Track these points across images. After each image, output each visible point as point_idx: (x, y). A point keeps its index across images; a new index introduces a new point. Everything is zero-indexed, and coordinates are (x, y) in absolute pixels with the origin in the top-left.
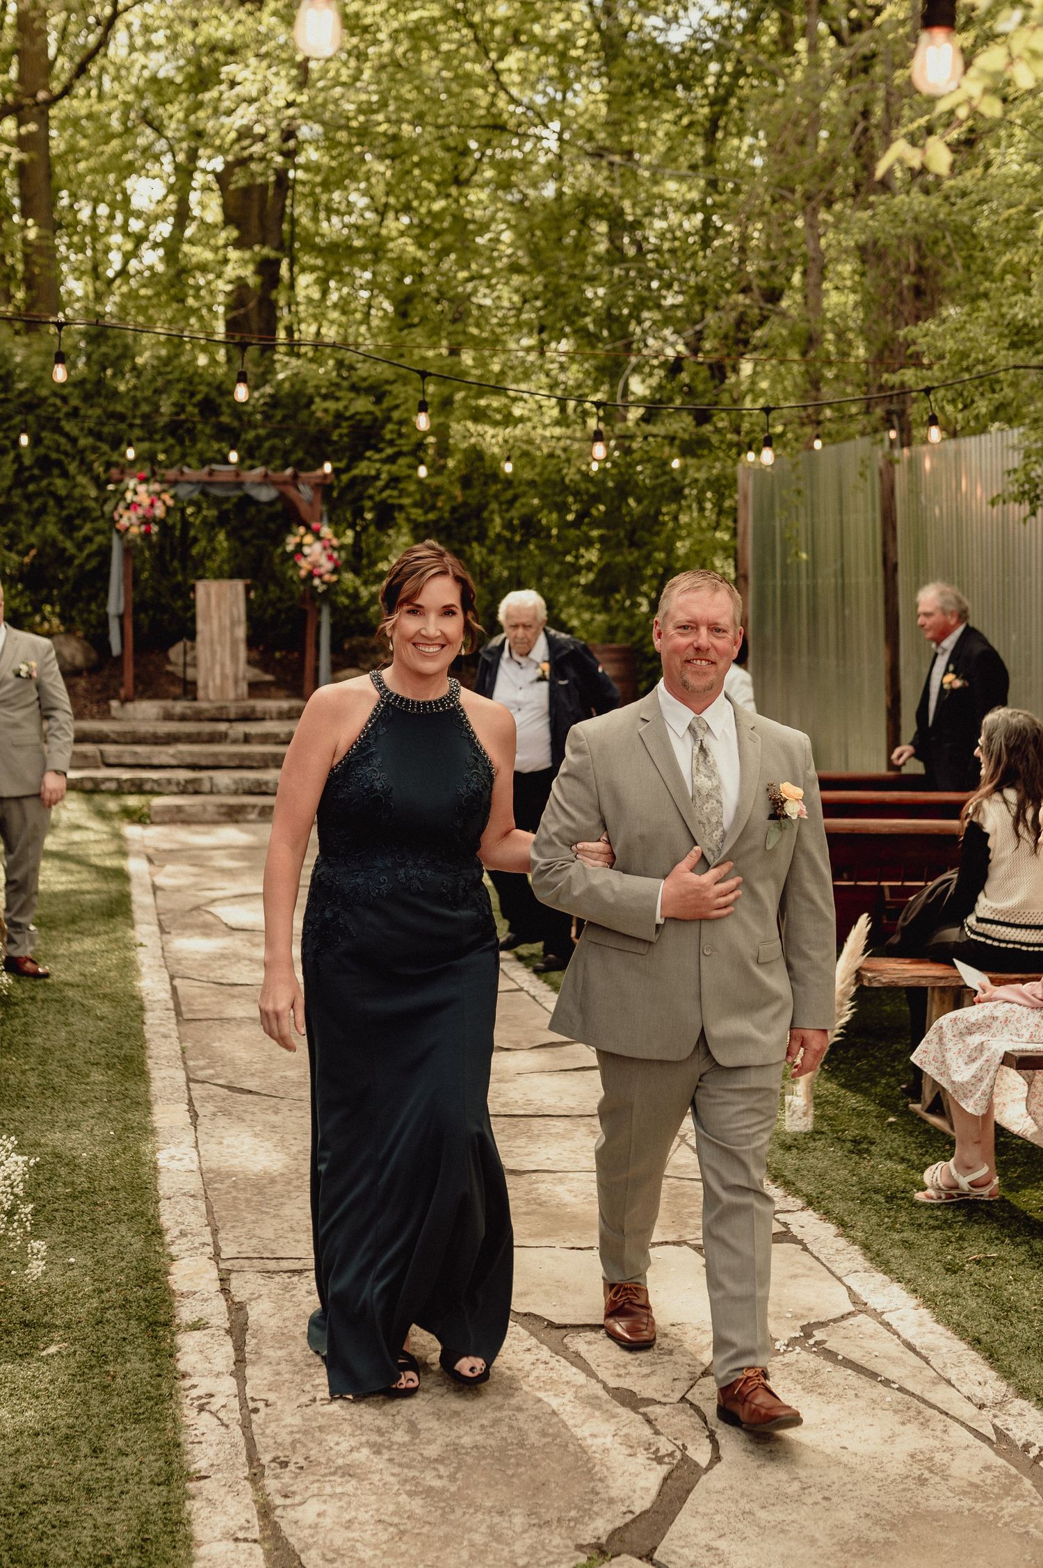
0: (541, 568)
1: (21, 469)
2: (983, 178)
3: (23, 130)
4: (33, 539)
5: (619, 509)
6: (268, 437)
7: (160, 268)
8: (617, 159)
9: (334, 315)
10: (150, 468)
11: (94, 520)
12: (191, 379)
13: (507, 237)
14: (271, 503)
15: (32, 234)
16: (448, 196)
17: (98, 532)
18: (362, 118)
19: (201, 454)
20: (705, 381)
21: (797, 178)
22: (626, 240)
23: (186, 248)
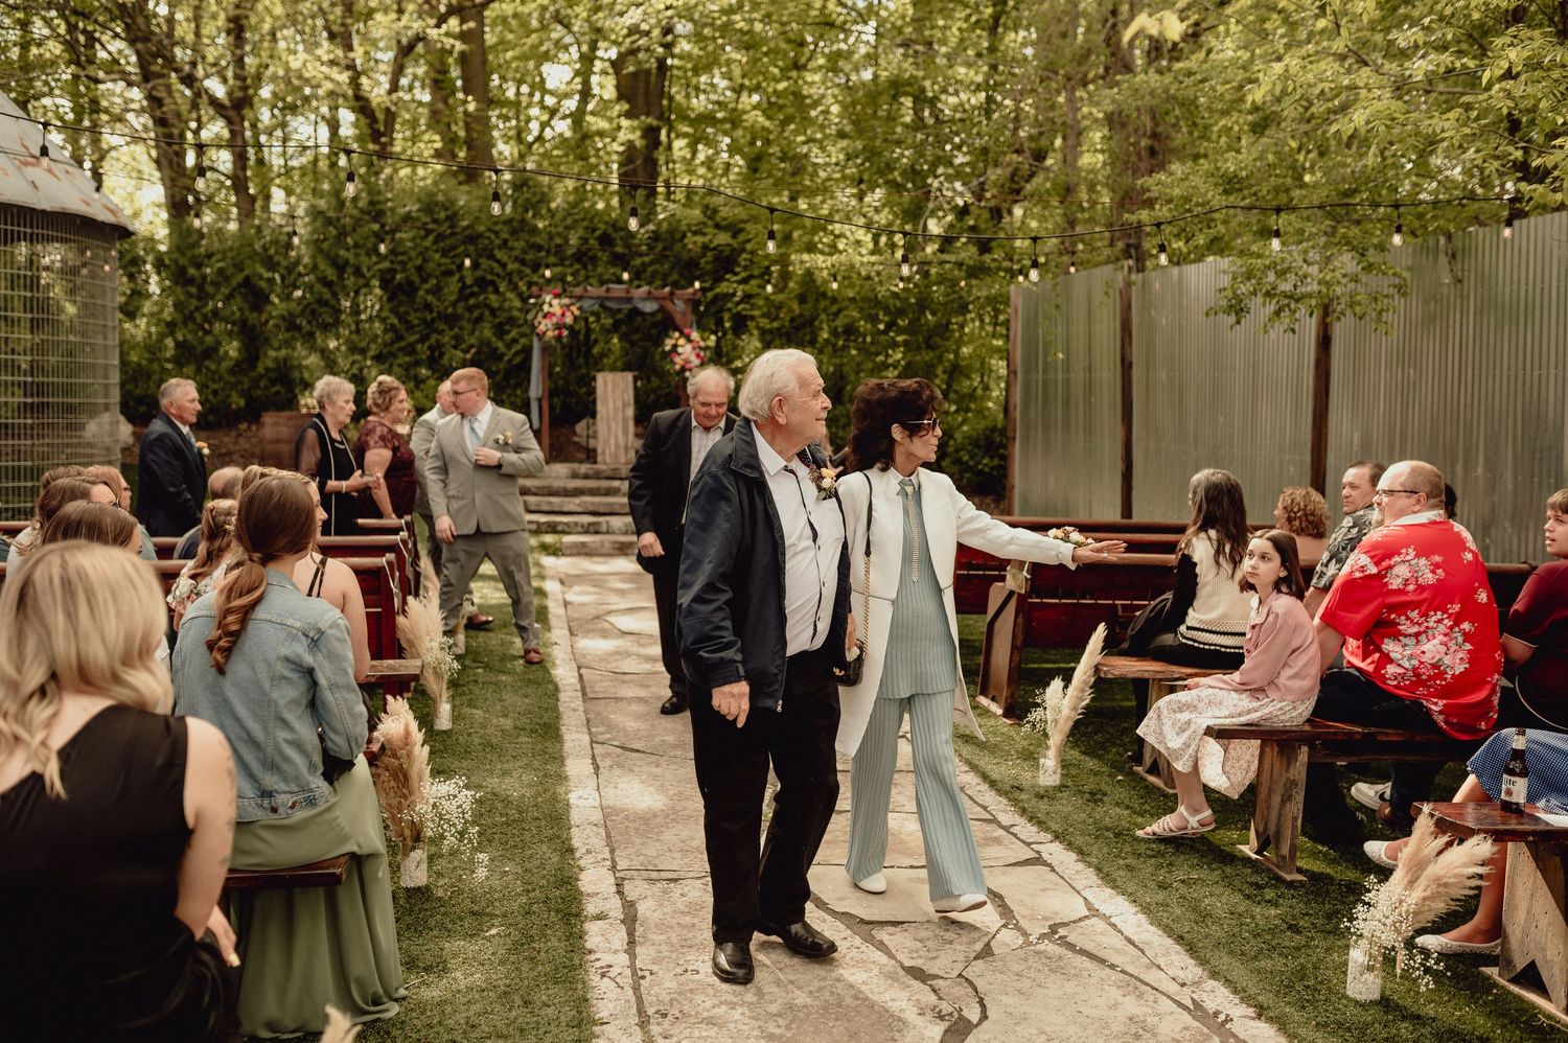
0: (859, 365)
1: (464, 287)
2: (1205, 61)
3: (465, 27)
4: (473, 341)
5: (919, 319)
6: (652, 263)
7: (568, 134)
8: (920, 48)
9: (701, 171)
10: (563, 288)
11: (519, 326)
12: (592, 216)
13: (835, 109)
14: (653, 314)
15: (471, 107)
16: (789, 78)
17: (523, 335)
18: (724, 18)
19: (600, 276)
20: (986, 222)
21: (1061, 63)
22: (927, 113)
23: (589, 118)
